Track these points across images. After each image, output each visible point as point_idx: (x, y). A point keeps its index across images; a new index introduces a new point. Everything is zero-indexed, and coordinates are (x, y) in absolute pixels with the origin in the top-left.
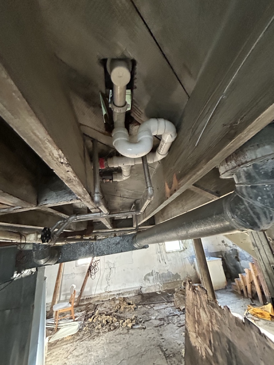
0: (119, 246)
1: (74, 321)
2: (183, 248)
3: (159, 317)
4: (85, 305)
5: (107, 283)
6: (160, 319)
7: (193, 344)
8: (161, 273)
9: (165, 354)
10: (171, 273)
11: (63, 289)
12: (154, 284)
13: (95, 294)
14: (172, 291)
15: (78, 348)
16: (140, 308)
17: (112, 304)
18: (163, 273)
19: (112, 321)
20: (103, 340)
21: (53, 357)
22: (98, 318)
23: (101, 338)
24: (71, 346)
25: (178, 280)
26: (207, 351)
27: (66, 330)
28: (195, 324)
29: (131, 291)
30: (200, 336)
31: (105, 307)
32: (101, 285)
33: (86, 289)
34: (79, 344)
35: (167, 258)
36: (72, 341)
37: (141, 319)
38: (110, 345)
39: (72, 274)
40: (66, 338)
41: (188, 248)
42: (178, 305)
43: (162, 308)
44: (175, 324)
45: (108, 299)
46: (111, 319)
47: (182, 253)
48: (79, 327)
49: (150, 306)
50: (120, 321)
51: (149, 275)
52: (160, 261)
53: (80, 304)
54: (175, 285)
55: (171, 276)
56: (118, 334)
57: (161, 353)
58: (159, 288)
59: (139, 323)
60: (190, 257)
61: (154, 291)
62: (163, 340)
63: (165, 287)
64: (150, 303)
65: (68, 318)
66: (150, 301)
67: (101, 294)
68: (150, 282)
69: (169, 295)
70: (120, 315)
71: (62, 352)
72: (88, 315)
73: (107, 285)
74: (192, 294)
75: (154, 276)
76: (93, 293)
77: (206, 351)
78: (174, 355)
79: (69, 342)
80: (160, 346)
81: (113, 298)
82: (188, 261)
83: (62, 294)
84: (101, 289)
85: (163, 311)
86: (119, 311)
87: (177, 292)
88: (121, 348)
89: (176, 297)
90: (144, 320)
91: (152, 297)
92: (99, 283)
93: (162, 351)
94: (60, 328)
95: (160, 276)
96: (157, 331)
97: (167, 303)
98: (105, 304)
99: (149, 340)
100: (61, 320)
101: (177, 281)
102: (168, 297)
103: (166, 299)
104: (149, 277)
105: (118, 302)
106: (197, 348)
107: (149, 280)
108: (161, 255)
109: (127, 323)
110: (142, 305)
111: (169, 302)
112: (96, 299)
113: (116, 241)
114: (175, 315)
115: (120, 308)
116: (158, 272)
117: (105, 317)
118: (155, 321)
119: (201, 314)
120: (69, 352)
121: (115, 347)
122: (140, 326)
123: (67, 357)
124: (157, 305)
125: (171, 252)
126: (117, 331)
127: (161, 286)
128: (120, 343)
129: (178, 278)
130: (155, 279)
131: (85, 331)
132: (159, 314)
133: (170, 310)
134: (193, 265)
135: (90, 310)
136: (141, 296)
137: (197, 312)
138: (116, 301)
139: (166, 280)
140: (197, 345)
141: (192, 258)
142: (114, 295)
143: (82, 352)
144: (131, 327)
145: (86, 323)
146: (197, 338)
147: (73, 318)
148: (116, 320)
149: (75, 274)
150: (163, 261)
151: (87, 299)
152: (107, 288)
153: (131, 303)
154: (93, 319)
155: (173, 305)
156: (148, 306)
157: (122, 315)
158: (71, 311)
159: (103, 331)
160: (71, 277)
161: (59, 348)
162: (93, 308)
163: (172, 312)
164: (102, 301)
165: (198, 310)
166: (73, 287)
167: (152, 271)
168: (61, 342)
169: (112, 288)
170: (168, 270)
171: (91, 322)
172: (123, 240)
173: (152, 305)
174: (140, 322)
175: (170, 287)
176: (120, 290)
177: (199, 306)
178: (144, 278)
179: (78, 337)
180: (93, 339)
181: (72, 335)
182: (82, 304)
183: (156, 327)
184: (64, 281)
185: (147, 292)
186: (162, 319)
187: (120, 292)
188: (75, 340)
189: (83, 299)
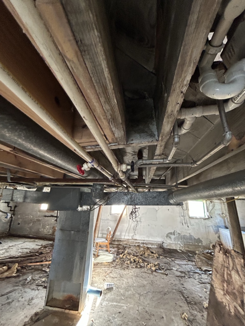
0: (156, 200)
1: (109, 253)
2: (208, 217)
3: (180, 270)
4: (116, 244)
5: (133, 232)
6: (181, 272)
7: (219, 300)
8: (183, 234)
9: (186, 300)
10: (193, 236)
11: (100, 229)
12: (175, 243)
13: (124, 239)
14: (194, 253)
15: (113, 272)
16: (162, 258)
17: (137, 249)
18: (185, 235)
19: (138, 261)
20: (132, 273)
21: (96, 272)
22: (127, 256)
23: (130, 271)
24: (108, 269)
25: (200, 244)
26: (237, 310)
27: (104, 258)
28: (224, 283)
29: (154, 243)
30: (228, 295)
31: (132, 250)
32: (129, 233)
33: (117, 233)
34: (113, 270)
35: (190, 223)
36: (108, 266)
37: (163, 267)
38: (138, 278)
39: (107, 219)
40: (104, 263)
41: (213, 218)
42: (199, 265)
43: (182, 263)
44: (196, 280)
45: (134, 245)
46: (137, 259)
47: (206, 221)
48: (113, 258)
49: (171, 259)
50: (145, 263)
51: (171, 233)
52: (183, 224)
53: (112, 243)
54: (196, 248)
55: (193, 239)
56: (143, 272)
57: (182, 297)
58: (180, 247)
59: (161, 269)
60: (215, 226)
61: (175, 248)
62: (185, 289)
63: (186, 248)
64: (172, 257)
65: (105, 250)
66: (171, 255)
67: (129, 239)
68: (171, 240)
69: (190, 255)
70: (144, 258)
71: (102, 272)
72: (119, 252)
73: (134, 234)
74: (223, 257)
75: (176, 236)
76: (123, 237)
77: (235, 308)
78: (195, 304)
79: (106, 266)
80: (182, 293)
81: (138, 245)
82: (212, 230)
83: (100, 232)
84: (129, 236)
85: (184, 266)
86: (143, 256)
87: (199, 254)
88: (146, 283)
89: (198, 259)
90: (167, 268)
91: (173, 252)
92: (128, 231)
93: (184, 297)
94: (100, 255)
95: (182, 238)
96: (178, 280)
97: (188, 261)
98: (132, 248)
99: (171, 285)
100: (99, 250)
101: (198, 245)
102: (189, 256)
103: (187, 258)
104: (171, 236)
105: (142, 249)
106: (224, 304)
107: (170, 238)
108: (184, 219)
109: (151, 266)
110: (164, 256)
111: (190, 261)
112: (125, 243)
113: (153, 195)
114: (196, 273)
115: (144, 254)
116: (180, 233)
117: (133, 257)
118: (176, 272)
119: (233, 276)
120: (107, 273)
121: (142, 280)
122: (162, 271)
123: (105, 276)
124: (177, 260)
125: (194, 217)
126: (143, 270)
127: (182, 245)
128: (145, 279)
129: (200, 243)
130: (176, 238)
131: (117, 262)
132: (180, 267)
133: (191, 268)
134: (217, 235)
135: (121, 249)
136: (162, 249)
137: (227, 273)
138: (141, 248)
139: (187, 242)
140: (224, 301)
141: (217, 228)
142: (139, 243)
143: (116, 276)
144: (154, 270)
145: (118, 257)
146: (225, 296)
147: (109, 251)
148: (142, 262)
149: (109, 220)
150: (186, 225)
151: (118, 241)
152: (133, 236)
153: (154, 253)
154: (123, 255)
155: (194, 264)
156: (170, 259)
157: (146, 259)
158: (107, 245)
159: (132, 266)
160: (106, 222)
161: (99, 268)
162: (123, 248)
163: (193, 269)
164: (130, 245)
165: (228, 271)
166: (108, 229)
167: (175, 231)
168: (100, 265)
169: (137, 237)
170: (190, 233)
171: (122, 257)
172: (160, 196)
173: (173, 259)
174: (163, 269)
175: (191, 249)
176: (144, 240)
177: (231, 268)
178: (166, 235)
179: (112, 265)
180: (124, 270)
181: (108, 263)
182: (114, 243)
183: (177, 276)
184: (101, 223)
185: (169, 247)
186: (183, 272)
187: (144, 242)
188: (111, 266)
189: (115, 240)
